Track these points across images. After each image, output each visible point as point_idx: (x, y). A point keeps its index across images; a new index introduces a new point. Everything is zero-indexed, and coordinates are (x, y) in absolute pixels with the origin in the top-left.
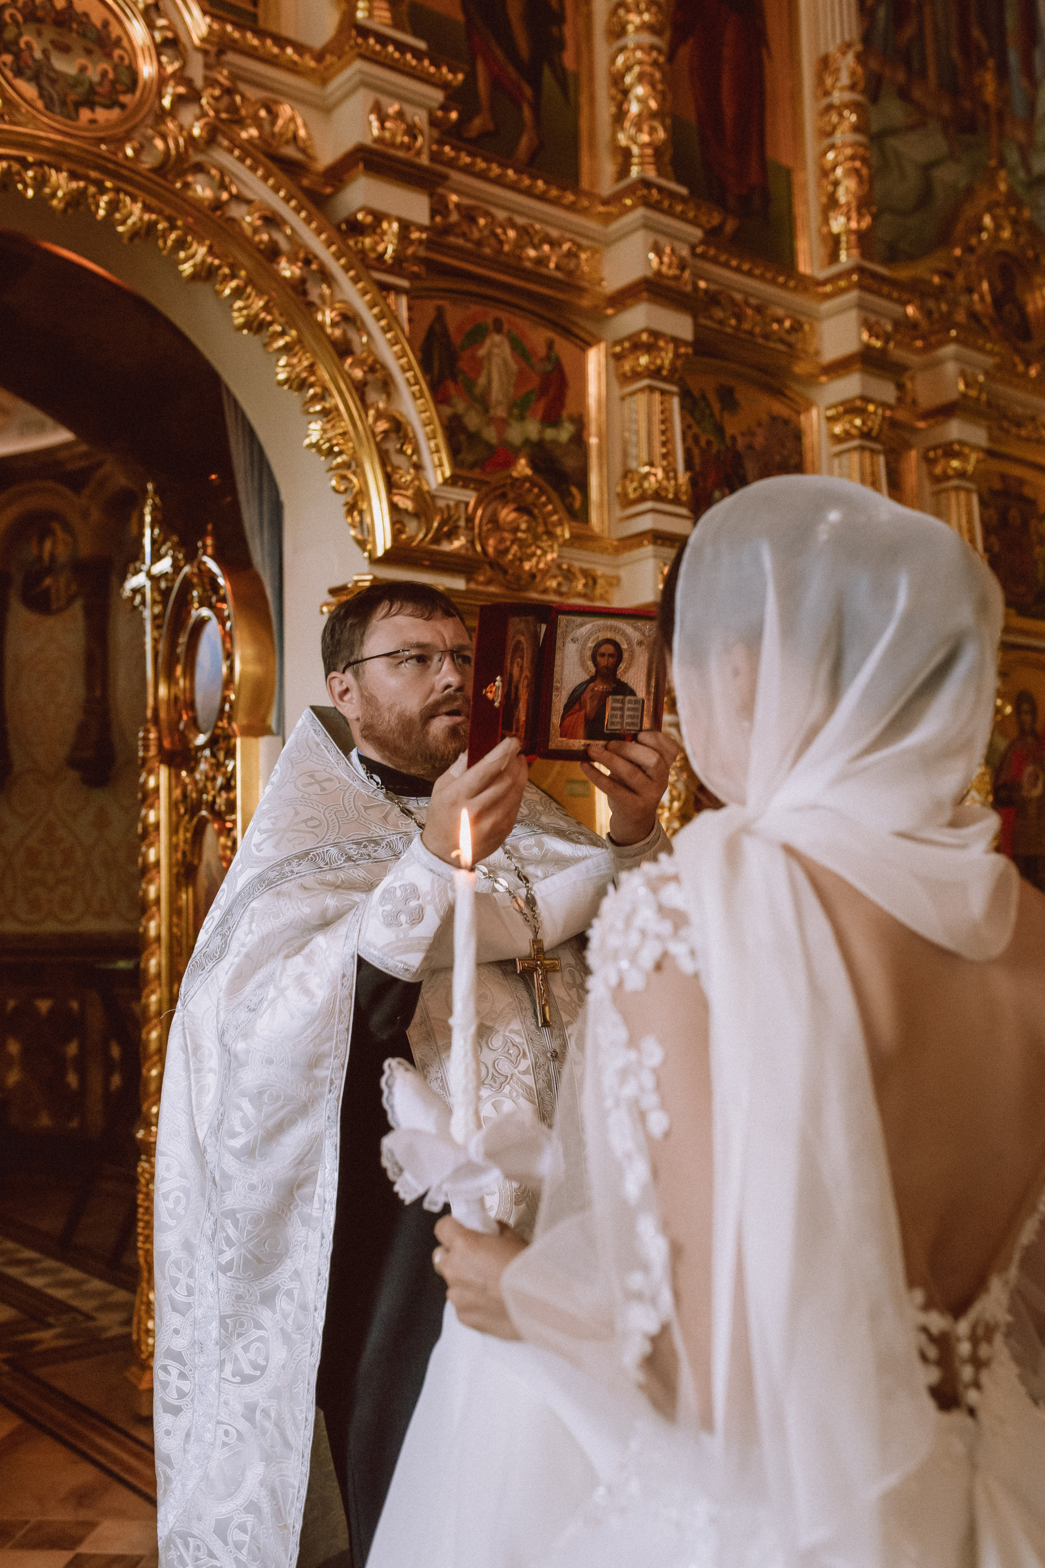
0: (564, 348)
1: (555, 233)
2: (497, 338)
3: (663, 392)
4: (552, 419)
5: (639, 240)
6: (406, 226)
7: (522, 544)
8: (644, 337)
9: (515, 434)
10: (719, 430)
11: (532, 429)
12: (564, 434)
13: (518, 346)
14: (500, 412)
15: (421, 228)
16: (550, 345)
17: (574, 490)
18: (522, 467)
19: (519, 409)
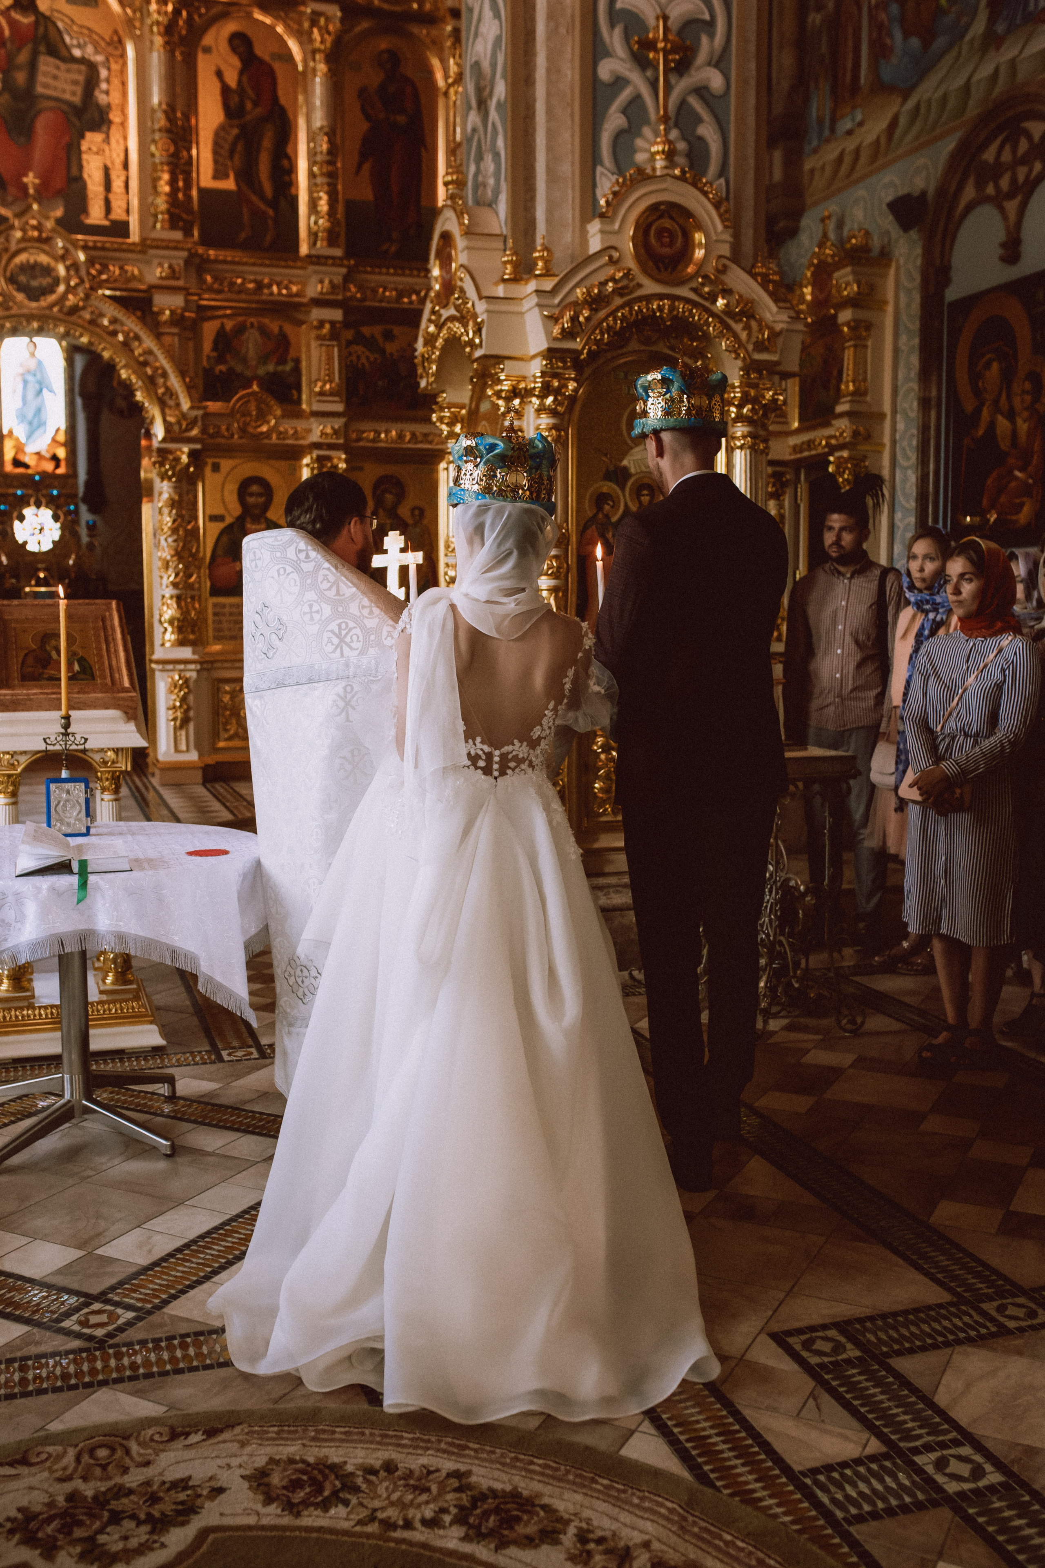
0: (288, 329)
1: (277, 279)
2: (252, 331)
3: (328, 346)
4: (282, 361)
5: (314, 279)
6: (172, 309)
8: (318, 323)
9: (261, 371)
10: (383, 351)
11: (271, 368)
12: (288, 367)
13: (263, 330)
14: (254, 363)
16: (281, 327)
17: (295, 392)
18: (256, 388)
19: (264, 359)
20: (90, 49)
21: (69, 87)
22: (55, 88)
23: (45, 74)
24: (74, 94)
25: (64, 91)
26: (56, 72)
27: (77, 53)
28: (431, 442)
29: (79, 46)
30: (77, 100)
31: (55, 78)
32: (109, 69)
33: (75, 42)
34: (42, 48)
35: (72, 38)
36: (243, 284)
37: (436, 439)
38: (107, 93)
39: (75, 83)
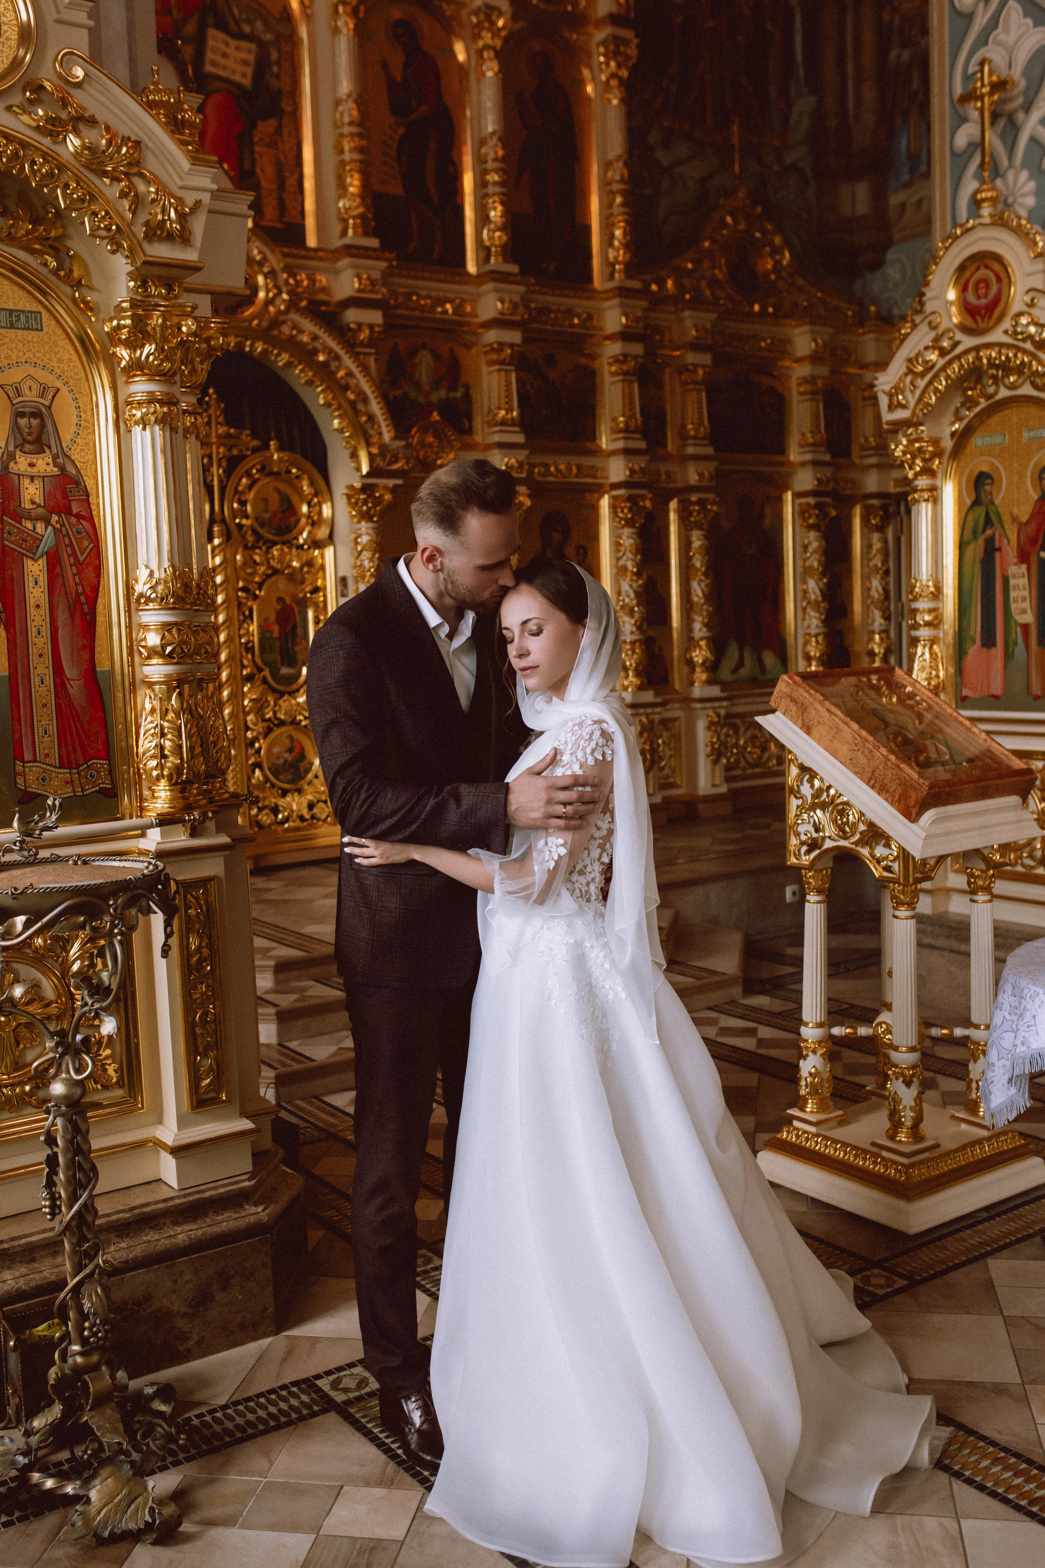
0: (459, 351)
1: (451, 296)
2: (424, 352)
3: (506, 371)
4: (453, 388)
5: (492, 296)
6: (371, 327)
7: (437, 453)
8: (495, 346)
9: (434, 398)
11: (443, 394)
12: (459, 394)
13: (435, 355)
14: (427, 388)
15: (379, 326)
16: (452, 351)
17: (466, 421)
18: (436, 416)
19: (436, 385)
20: (259, 25)
21: (240, 68)
22: (225, 68)
23: (214, 50)
24: (244, 75)
25: (234, 72)
26: (224, 48)
27: (246, 28)
28: (594, 477)
29: (249, 22)
30: (247, 82)
31: (225, 55)
32: (279, 51)
33: (244, 16)
34: (210, 20)
35: (240, 12)
36: (418, 301)
37: (599, 474)
38: (278, 76)
39: (245, 63)
